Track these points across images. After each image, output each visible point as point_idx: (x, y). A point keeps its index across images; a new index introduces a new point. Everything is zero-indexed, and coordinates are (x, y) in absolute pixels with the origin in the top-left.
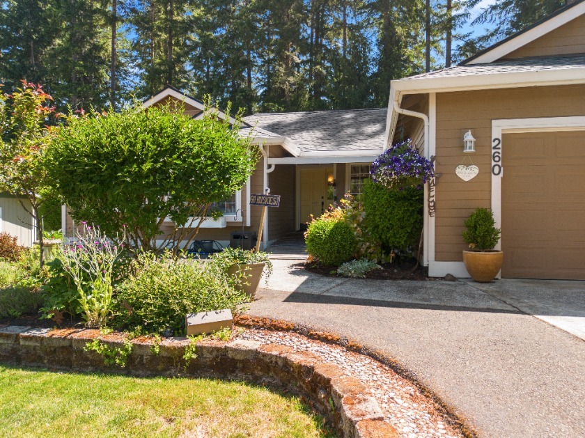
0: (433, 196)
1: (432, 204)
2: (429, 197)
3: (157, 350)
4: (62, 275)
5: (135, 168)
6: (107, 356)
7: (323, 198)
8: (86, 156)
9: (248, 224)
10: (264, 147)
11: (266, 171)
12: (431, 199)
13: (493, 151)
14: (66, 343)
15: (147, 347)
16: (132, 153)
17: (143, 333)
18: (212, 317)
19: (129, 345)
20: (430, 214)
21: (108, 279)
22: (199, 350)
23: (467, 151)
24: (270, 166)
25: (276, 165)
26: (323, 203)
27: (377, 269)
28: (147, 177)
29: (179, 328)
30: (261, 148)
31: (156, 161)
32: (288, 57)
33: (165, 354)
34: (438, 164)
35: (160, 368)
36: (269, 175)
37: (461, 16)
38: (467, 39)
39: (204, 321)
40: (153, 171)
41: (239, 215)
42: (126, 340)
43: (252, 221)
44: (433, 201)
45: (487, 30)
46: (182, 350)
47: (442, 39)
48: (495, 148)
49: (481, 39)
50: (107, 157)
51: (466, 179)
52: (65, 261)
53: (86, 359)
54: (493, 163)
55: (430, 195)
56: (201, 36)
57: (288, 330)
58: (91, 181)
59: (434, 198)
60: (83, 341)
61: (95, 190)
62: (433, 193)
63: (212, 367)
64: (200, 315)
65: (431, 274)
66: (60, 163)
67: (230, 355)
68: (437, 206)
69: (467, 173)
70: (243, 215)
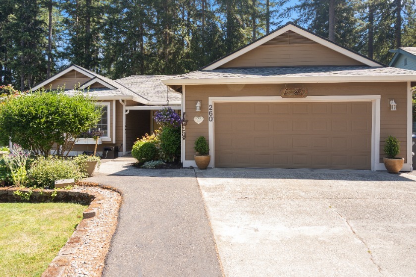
0: (185, 131)
1: (184, 134)
2: (183, 131)
3: (41, 193)
4: (5, 166)
5: (38, 121)
6: (22, 196)
8: (17, 115)
9: (114, 142)
10: (122, 100)
13: (209, 111)
14: (6, 192)
15: (37, 192)
16: (36, 114)
17: (37, 188)
18: (66, 181)
19: (31, 192)
20: (183, 139)
21: (24, 167)
22: (58, 193)
23: (197, 110)
25: (130, 111)
27: (162, 164)
28: (44, 124)
29: (52, 186)
31: (48, 118)
33: (44, 195)
34: (187, 116)
35: (43, 200)
36: (127, 115)
39: (62, 183)
40: (46, 122)
41: (109, 137)
42: (30, 190)
43: (116, 141)
46: (51, 193)
47: (264, 24)
48: (210, 109)
50: (26, 116)
51: (199, 123)
52: (6, 161)
53: (14, 198)
54: (209, 116)
55: (183, 130)
57: (96, 186)
58: (18, 126)
60: (12, 191)
61: (20, 130)
62: (184, 129)
63: (62, 199)
64: (61, 180)
65: (184, 166)
66: (5, 118)
67: (70, 194)
68: (186, 136)
69: (199, 120)
70: (112, 137)
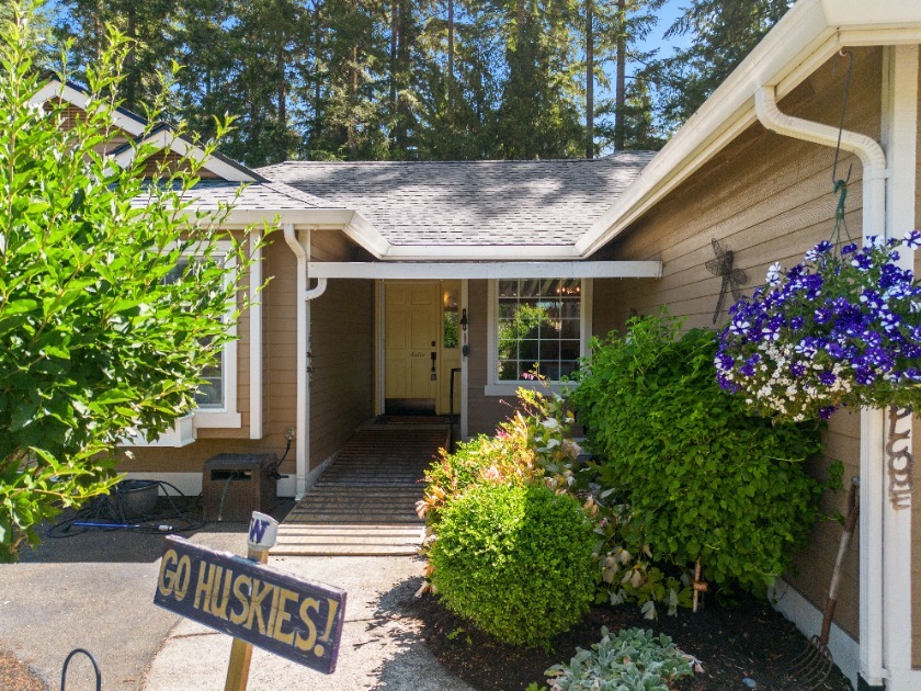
0: (905, 435)
1: (901, 464)
2: (893, 435)
7: (434, 344)
9: (256, 432)
10: (297, 233)
11: (304, 296)
12: (898, 446)
20: (895, 498)
24: (313, 283)
26: (434, 356)
30: (289, 236)
32: (352, 70)
36: (313, 304)
37: (643, 19)
38: (650, 60)
41: (233, 410)
44: (904, 452)
45: (678, 49)
47: (609, 59)
49: (669, 63)
56: (189, 22)
59: (907, 443)
62: (903, 426)
70: (243, 407)
